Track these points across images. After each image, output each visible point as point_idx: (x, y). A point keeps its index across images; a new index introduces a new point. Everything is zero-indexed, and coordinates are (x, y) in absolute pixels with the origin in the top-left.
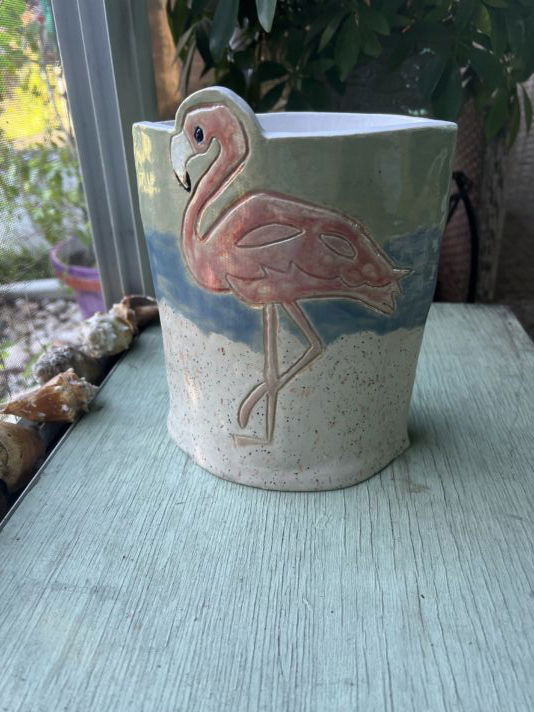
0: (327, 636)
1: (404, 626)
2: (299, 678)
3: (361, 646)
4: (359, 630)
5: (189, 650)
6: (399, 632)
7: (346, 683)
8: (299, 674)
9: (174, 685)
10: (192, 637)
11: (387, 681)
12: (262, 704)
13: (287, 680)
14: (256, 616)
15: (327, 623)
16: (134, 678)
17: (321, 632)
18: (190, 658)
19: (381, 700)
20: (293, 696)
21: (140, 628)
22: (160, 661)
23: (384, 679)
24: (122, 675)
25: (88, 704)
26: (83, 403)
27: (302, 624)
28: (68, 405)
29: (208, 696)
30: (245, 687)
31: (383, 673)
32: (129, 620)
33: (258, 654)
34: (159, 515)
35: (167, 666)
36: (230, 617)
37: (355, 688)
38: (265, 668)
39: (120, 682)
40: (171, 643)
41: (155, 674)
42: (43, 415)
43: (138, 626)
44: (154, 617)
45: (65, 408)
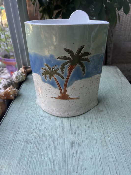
0: (84, 148)
1: (102, 144)
2: (79, 158)
3: (92, 149)
4: (91, 146)
5: (51, 154)
6: (101, 145)
7: (90, 158)
8: (79, 157)
9: (49, 163)
10: (52, 151)
11: (100, 157)
12: (71, 165)
13: (76, 159)
14: (67, 145)
15: (84, 145)
16: (39, 162)
17: (83, 147)
18: (52, 156)
19: (99, 162)
20: (78, 163)
21: (38, 150)
22: (45, 157)
23: (99, 157)
24: (36, 161)
25: (28, 170)
26: (16, 94)
27: (78, 145)
28: (12, 95)
29: (58, 165)
30: (66, 162)
31: (98, 155)
32: (36, 148)
33: (68, 154)
34: (39, 122)
35: (47, 158)
36: (60, 145)
37: (92, 159)
38: (70, 157)
39: (35, 163)
40: (47, 153)
41: (44, 161)
42: (6, 98)
43: (38, 149)
44: (42, 146)
45: (11, 96)
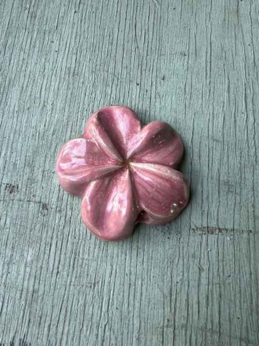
0: (170, 25)
2: (149, 51)
3: (193, 32)
5: (72, 32)
6: (220, 22)
7: (181, 54)
8: (149, 48)
9: (64, 54)
10: (74, 23)
11: (209, 54)
12: (124, 65)
13: (141, 51)
14: (119, 11)
15: (170, 16)
16: (36, 49)
17: (165, 22)
18: (73, 37)
19: (204, 65)
20: (145, 61)
21: (35, 17)
22: (53, 38)
23: (207, 53)
24: (28, 47)
27: (152, 17)
29: (88, 60)
30: (112, 55)
31: (207, 49)
33: (121, 36)
35: (58, 42)
36: (100, 10)
37: (186, 57)
38: (126, 44)
39: (27, 51)
40: (59, 28)
41: (50, 47)
43: (33, 16)
44: (45, 9)
